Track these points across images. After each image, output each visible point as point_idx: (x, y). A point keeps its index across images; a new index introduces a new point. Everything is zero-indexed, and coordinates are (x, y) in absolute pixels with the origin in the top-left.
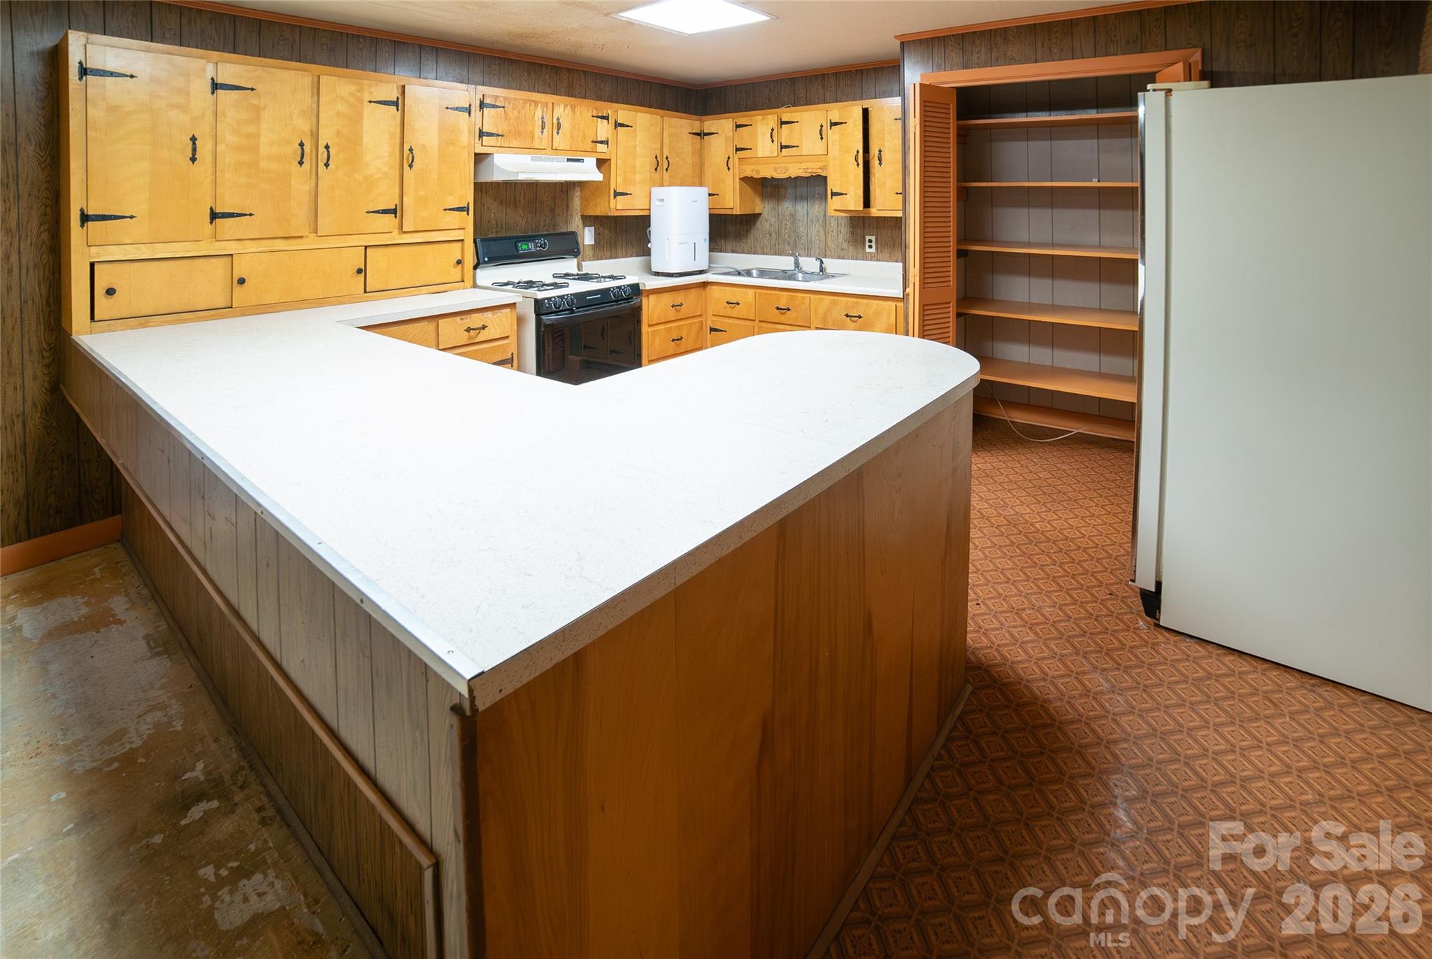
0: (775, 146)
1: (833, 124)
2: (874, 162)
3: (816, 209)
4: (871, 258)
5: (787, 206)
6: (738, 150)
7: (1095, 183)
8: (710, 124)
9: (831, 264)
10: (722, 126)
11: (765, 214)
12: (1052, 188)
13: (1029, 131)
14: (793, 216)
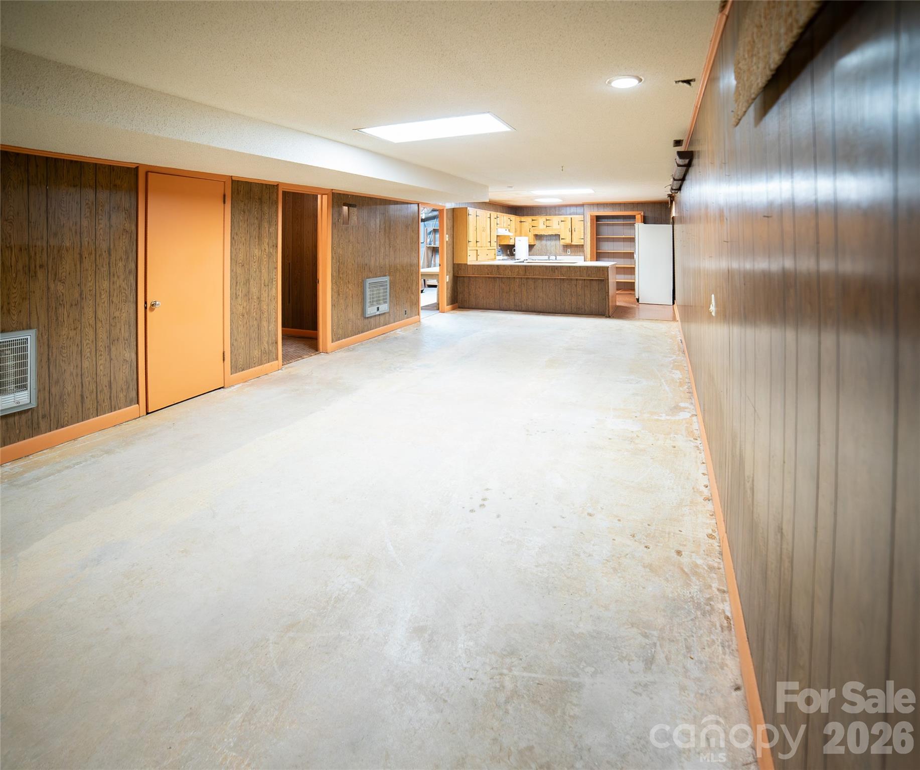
0: (545, 226)
1: (562, 221)
2: (573, 231)
3: (557, 242)
4: (569, 255)
5: (544, 242)
6: (533, 227)
7: (624, 237)
8: (523, 219)
9: (558, 257)
10: (528, 220)
11: (537, 244)
12: (613, 238)
13: (608, 225)
14: (546, 245)
